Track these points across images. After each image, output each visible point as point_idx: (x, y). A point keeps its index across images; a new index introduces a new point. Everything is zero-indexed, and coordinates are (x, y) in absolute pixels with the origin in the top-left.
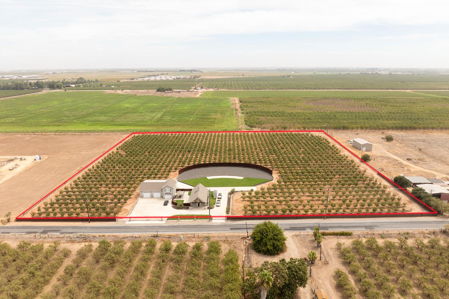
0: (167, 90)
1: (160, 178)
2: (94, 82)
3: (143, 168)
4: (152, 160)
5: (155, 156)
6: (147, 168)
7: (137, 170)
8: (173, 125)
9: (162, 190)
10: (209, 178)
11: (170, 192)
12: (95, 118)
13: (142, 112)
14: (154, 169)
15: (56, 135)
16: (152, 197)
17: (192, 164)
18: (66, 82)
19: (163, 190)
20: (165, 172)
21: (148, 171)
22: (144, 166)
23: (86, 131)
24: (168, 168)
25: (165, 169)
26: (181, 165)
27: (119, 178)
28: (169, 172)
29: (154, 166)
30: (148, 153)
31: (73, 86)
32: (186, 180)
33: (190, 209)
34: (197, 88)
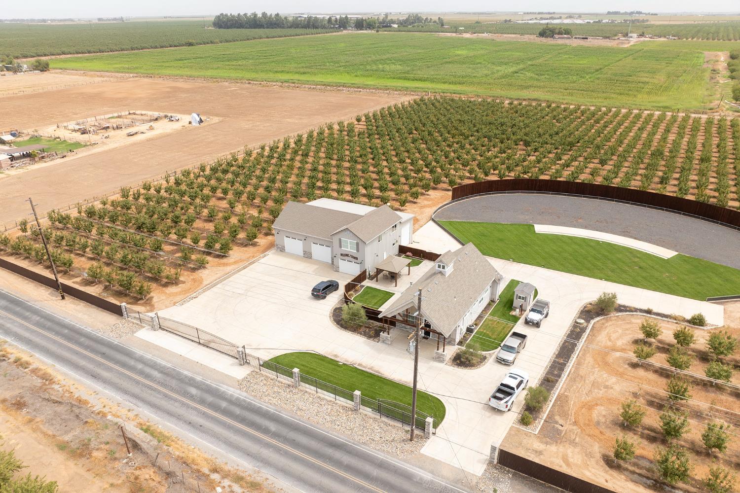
0: (560, 33)
2: (434, 22)
9: (332, 238)
10: (539, 228)
11: (354, 252)
12: (380, 66)
13: (481, 63)
15: (281, 87)
16: (308, 255)
18: (389, 21)
19: (335, 241)
31: (396, 26)
32: (458, 222)
33: (383, 342)
34: (630, 35)
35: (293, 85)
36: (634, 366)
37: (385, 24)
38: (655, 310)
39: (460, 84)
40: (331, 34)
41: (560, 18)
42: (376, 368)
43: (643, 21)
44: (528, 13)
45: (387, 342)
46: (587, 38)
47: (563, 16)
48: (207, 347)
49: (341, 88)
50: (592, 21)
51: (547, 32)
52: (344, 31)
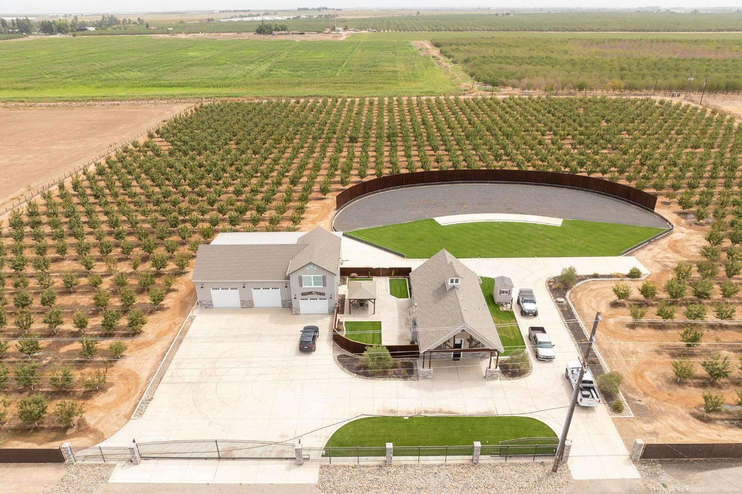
0: (277, 30)
1: (274, 225)
2: (135, 23)
3: (218, 187)
4: (246, 164)
5: (255, 153)
6: (231, 189)
7: (199, 195)
8: (299, 84)
9: (288, 278)
10: (443, 220)
11: (320, 287)
12: (116, 74)
13: (225, 64)
14: (254, 191)
15: (7, 107)
16: (247, 305)
17: (371, 175)
18: (80, 23)
19: (294, 280)
20: (290, 201)
21: (234, 197)
22: (221, 182)
23: (86, 99)
24: (299, 188)
25: (289, 192)
26: (338, 179)
27: (134, 224)
28: (304, 199)
29: (254, 181)
30: (235, 146)
31: (92, 29)
32: (365, 230)
33: (425, 378)
34: (337, 29)
35: (23, 104)
36: (632, 326)
37: (77, 28)
38: (601, 273)
39: (225, 86)
40: (15, 40)
41: (259, 15)
42: (445, 409)
43: (334, 16)
44: (223, 11)
45: (429, 377)
46: (304, 34)
47: (261, 13)
48: (234, 459)
49: (91, 102)
50: (291, 17)
51: (263, 29)
52: (30, 37)
